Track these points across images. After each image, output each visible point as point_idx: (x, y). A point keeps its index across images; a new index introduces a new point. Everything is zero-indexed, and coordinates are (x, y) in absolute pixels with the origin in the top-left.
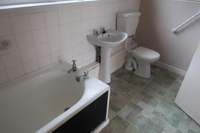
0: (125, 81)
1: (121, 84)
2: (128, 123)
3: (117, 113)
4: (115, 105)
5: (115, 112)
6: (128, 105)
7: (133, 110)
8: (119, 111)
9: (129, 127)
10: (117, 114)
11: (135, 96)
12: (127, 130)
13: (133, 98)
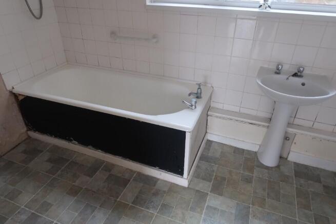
0: (297, 188)
1: (281, 183)
2: (202, 211)
3: (211, 192)
4: (225, 186)
5: (210, 189)
6: (237, 204)
7: (232, 213)
8: (216, 194)
9: (195, 214)
10: (209, 193)
11: (269, 211)
12: (189, 212)
13: (260, 209)
